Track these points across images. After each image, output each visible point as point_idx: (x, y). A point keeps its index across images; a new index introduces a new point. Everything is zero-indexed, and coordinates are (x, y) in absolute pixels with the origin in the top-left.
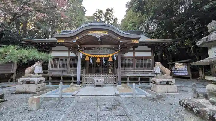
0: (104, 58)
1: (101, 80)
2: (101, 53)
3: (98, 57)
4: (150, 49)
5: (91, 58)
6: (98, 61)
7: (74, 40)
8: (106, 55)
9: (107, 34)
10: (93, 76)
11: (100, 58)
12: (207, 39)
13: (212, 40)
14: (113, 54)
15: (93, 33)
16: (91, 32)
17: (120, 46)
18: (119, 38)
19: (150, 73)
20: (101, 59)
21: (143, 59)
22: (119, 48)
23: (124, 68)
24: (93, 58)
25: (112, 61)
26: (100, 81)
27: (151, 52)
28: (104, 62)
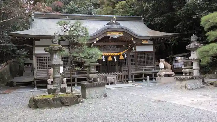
0: (115, 56)
1: (114, 77)
2: (112, 51)
3: (110, 55)
4: (151, 42)
5: (103, 56)
6: (110, 59)
7: (95, 41)
8: (116, 53)
9: (122, 35)
10: (106, 74)
11: (111, 56)
12: (189, 46)
13: (191, 47)
14: (123, 52)
15: (110, 34)
16: (109, 33)
17: (130, 45)
18: (132, 39)
19: (153, 70)
20: (113, 57)
21: (145, 54)
22: (129, 46)
23: (126, 65)
24: (105, 56)
25: (123, 58)
26: (113, 79)
27: (152, 46)
28: (116, 60)
